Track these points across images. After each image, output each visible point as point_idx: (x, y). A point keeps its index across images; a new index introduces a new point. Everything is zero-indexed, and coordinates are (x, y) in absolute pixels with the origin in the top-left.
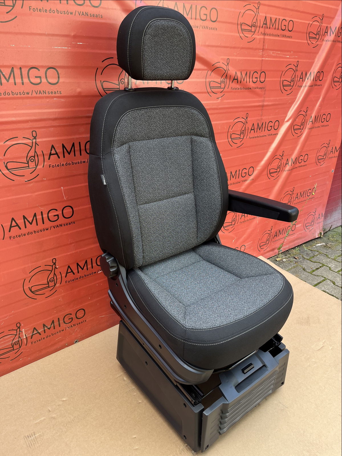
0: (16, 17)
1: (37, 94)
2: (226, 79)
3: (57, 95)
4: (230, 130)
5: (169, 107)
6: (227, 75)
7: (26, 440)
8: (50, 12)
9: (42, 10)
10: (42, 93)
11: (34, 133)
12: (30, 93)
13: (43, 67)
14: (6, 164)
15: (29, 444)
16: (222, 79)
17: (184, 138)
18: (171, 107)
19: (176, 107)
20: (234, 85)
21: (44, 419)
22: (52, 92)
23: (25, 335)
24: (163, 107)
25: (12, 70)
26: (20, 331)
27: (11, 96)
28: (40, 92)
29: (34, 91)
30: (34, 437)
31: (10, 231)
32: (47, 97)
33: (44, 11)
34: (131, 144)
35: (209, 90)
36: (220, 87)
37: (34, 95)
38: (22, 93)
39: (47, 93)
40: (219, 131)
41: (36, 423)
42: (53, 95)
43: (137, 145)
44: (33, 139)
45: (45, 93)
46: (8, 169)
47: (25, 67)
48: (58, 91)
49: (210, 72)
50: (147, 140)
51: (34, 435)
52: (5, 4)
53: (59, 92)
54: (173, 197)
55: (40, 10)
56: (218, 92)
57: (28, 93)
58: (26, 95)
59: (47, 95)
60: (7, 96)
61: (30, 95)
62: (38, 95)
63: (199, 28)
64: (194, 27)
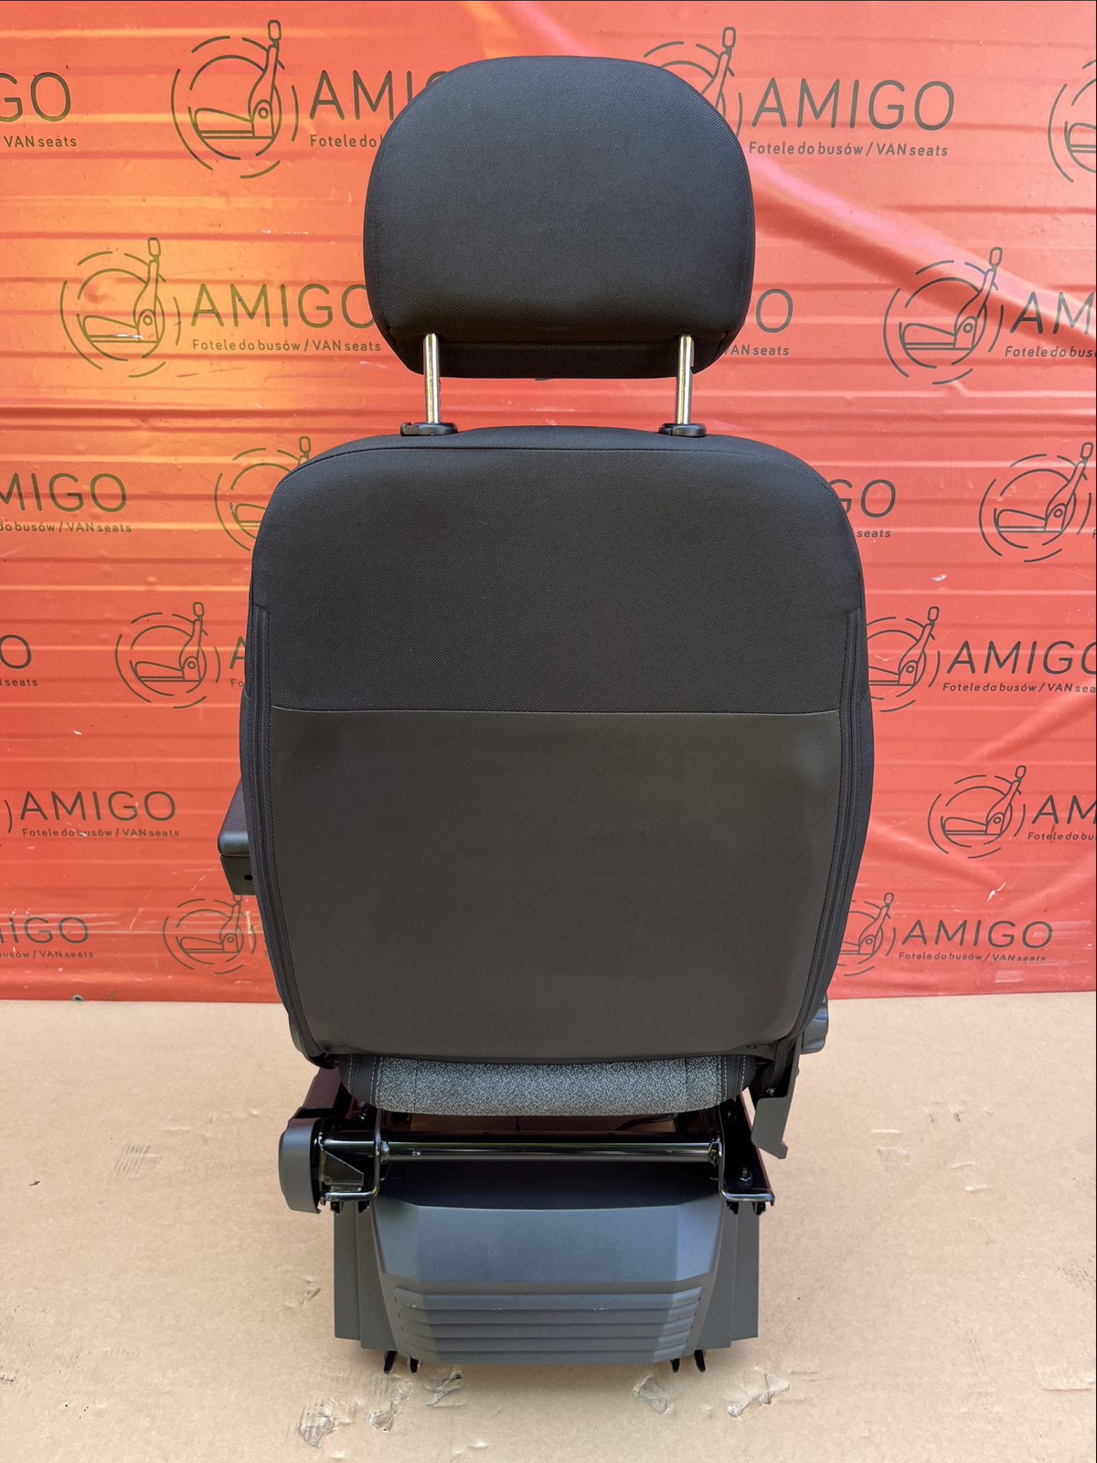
0: (279, 162)
1: (317, 348)
2: (981, 321)
3: (368, 352)
4: (994, 495)
6: (984, 306)
7: (124, 1152)
8: (363, 144)
9: (343, 141)
10: (331, 346)
11: (305, 442)
12: (302, 347)
13: (336, 283)
14: (234, 508)
15: (123, 1163)
16: (961, 319)
20: (1024, 341)
21: (188, 1131)
22: (355, 346)
23: (252, 927)
25: (263, 293)
26: (239, 912)
27: (257, 351)
28: (326, 345)
29: (311, 343)
30: (142, 1155)
31: (232, 667)
32: (342, 358)
33: (348, 143)
35: (898, 353)
36: (953, 346)
37: (312, 350)
38: (282, 346)
39: (343, 347)
40: (940, 496)
41: (168, 1131)
42: (360, 352)
44: (302, 457)
45: (339, 348)
46: (238, 522)
47: (295, 283)
48: (371, 344)
49: (904, 296)
51: (146, 1152)
52: (254, 134)
53: (373, 347)
55: (338, 141)
56: (943, 362)
57: (296, 347)
58: (292, 352)
59: (344, 352)
60: (247, 351)
61: (301, 351)
62: (320, 352)
63: (864, 152)
64: (843, 150)
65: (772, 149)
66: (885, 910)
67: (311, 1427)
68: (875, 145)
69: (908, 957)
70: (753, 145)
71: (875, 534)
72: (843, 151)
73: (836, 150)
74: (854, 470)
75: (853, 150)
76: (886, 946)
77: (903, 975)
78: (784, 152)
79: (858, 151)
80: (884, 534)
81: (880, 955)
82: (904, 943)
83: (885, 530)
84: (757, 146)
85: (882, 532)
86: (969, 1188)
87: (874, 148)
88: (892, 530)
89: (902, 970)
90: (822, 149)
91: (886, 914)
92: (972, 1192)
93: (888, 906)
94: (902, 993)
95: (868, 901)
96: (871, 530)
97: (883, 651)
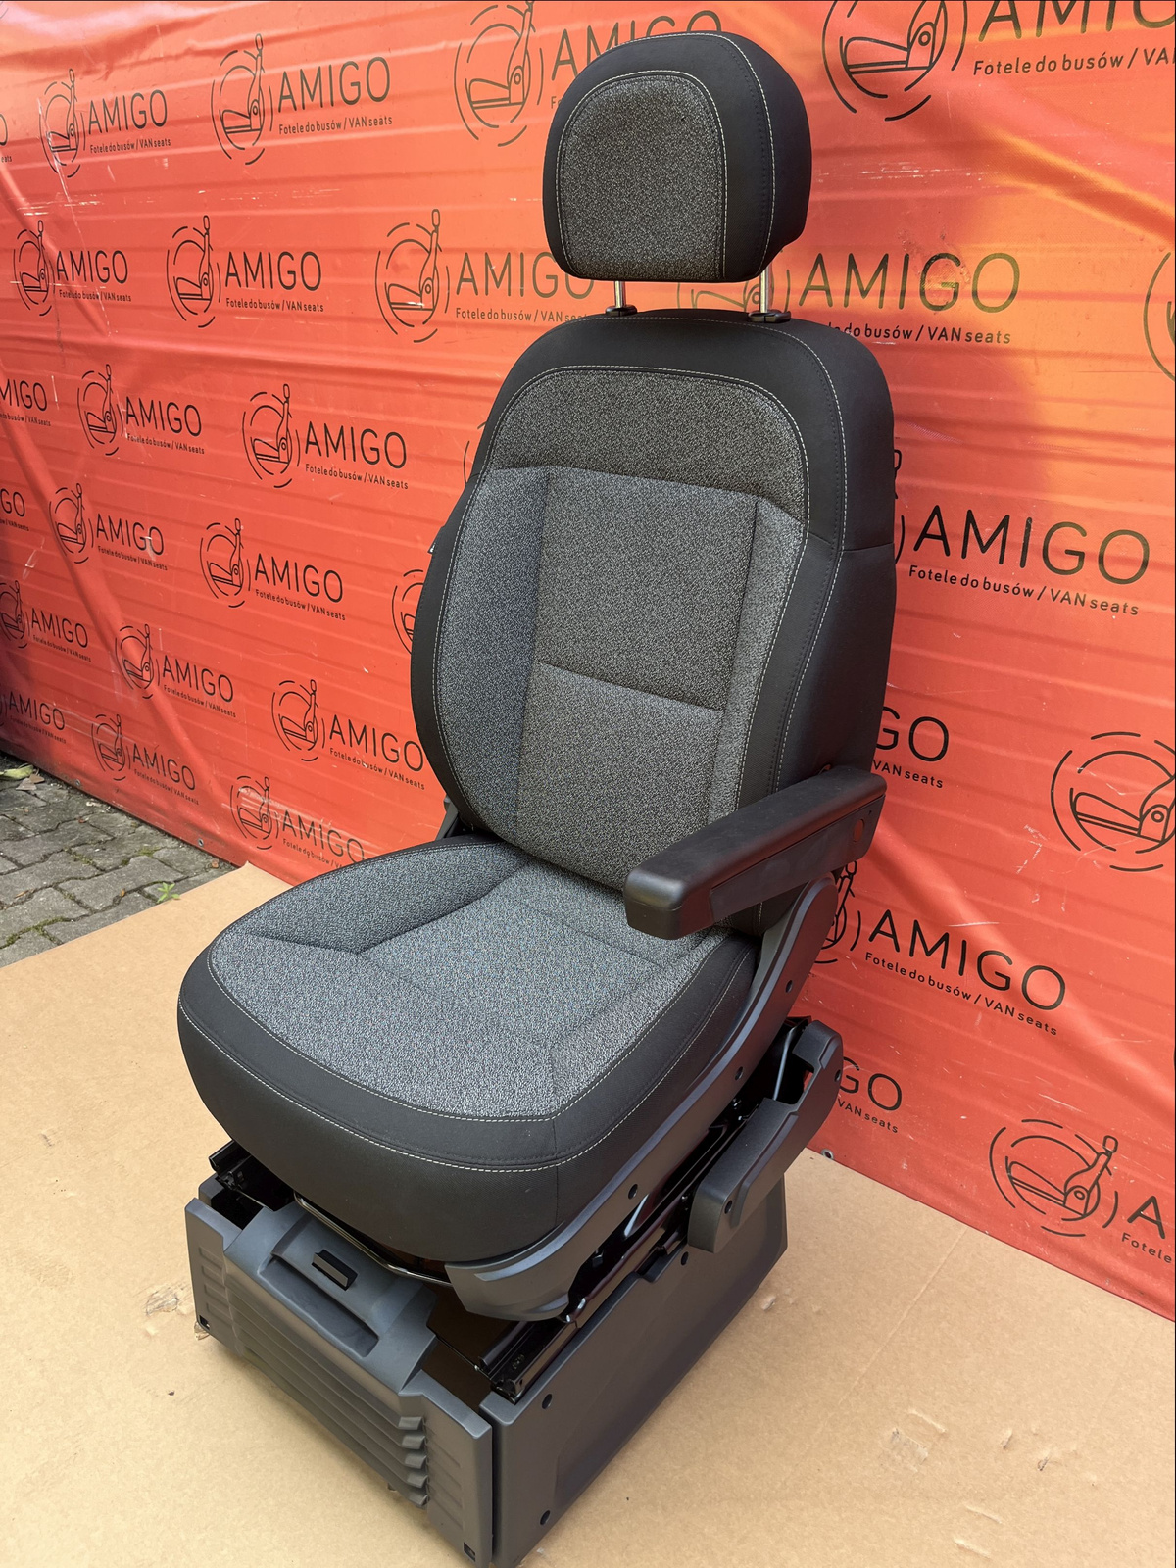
1: (545, 319)
5: (681, 375)
10: (556, 317)
12: (534, 317)
17: (736, 497)
18: (686, 375)
19: (705, 377)
24: (661, 372)
25: (508, 261)
27: (502, 321)
28: (553, 316)
29: (539, 312)
34: (553, 470)
37: (541, 321)
38: (519, 316)
39: (565, 318)
43: (575, 480)
50: (612, 473)
52: (510, 101)
54: (648, 690)
57: (528, 317)
61: (531, 322)
62: (546, 323)
63: (1125, 63)
64: (1096, 62)
65: (1002, 68)
66: (1103, 1159)
67: (161, 1299)
68: (1140, 53)
69: (1134, 1243)
70: (979, 65)
71: (1115, 608)
72: (1096, 64)
73: (1085, 63)
74: (1091, 513)
75: (1109, 61)
76: (1103, 1213)
77: (1127, 1267)
78: (1017, 72)
79: (1117, 61)
80: (1129, 609)
81: (1095, 1221)
82: (1130, 1220)
83: (1130, 604)
84: (983, 65)
85: (1125, 606)
86: (961, 1542)
87: (1140, 55)
88: (1142, 606)
89: (1125, 1259)
90: (1067, 63)
91: (1105, 1166)
92: (961, 1548)
93: (1109, 1154)
94: (1123, 1292)
95: (1080, 1134)
96: (1111, 601)
97: (1119, 780)
